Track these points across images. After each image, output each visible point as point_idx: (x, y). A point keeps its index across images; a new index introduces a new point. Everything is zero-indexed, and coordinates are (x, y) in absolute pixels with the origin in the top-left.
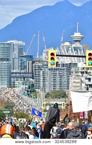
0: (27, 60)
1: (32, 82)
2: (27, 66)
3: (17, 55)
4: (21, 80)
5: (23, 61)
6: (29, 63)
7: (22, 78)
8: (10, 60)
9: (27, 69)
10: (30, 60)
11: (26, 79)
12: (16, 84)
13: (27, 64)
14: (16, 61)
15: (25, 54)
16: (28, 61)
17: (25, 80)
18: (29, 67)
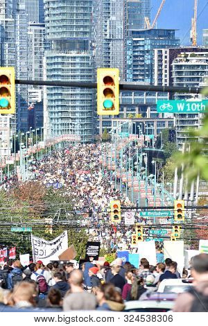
0: (153, 47)
1: (171, 123)
2: (156, 68)
3: (120, 26)
4: (134, 114)
5: (141, 49)
6: (160, 56)
7: (137, 109)
8: (93, 48)
9: (156, 77)
10: (163, 47)
11: (148, 111)
12: (113, 128)
13: (156, 58)
14: (117, 48)
15: (148, 25)
16: (156, 50)
17: (144, 115)
18: (160, 70)
